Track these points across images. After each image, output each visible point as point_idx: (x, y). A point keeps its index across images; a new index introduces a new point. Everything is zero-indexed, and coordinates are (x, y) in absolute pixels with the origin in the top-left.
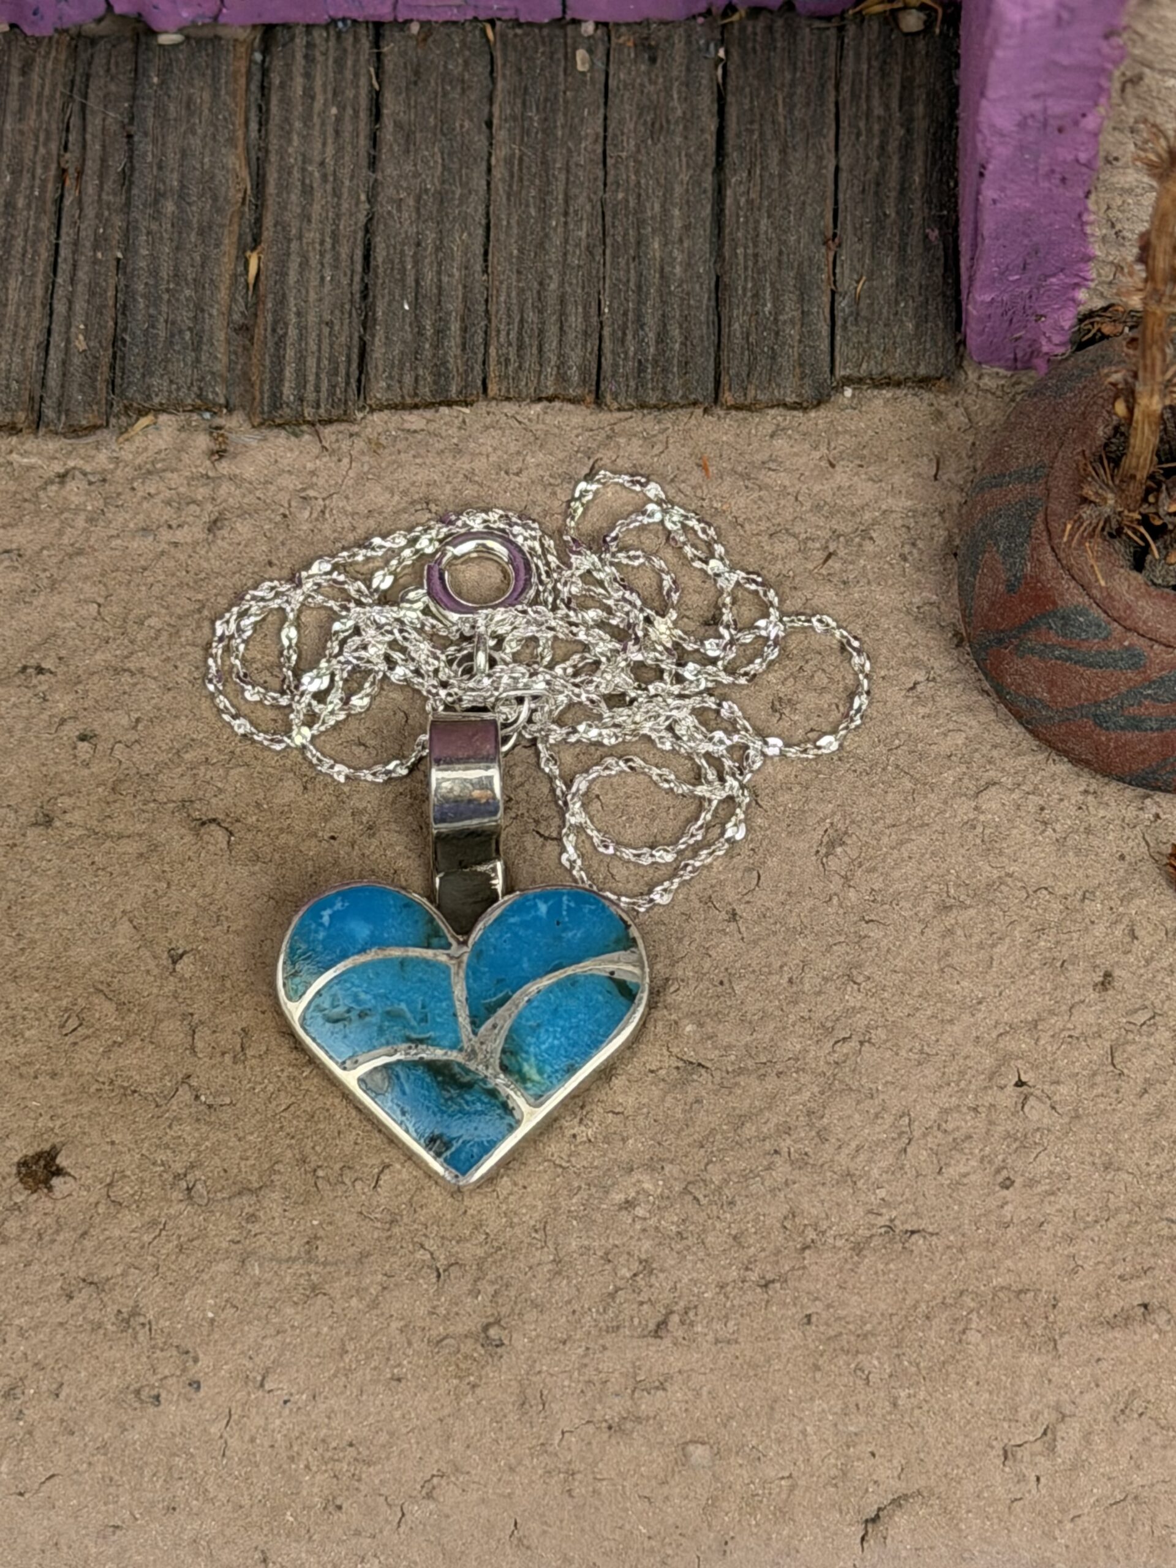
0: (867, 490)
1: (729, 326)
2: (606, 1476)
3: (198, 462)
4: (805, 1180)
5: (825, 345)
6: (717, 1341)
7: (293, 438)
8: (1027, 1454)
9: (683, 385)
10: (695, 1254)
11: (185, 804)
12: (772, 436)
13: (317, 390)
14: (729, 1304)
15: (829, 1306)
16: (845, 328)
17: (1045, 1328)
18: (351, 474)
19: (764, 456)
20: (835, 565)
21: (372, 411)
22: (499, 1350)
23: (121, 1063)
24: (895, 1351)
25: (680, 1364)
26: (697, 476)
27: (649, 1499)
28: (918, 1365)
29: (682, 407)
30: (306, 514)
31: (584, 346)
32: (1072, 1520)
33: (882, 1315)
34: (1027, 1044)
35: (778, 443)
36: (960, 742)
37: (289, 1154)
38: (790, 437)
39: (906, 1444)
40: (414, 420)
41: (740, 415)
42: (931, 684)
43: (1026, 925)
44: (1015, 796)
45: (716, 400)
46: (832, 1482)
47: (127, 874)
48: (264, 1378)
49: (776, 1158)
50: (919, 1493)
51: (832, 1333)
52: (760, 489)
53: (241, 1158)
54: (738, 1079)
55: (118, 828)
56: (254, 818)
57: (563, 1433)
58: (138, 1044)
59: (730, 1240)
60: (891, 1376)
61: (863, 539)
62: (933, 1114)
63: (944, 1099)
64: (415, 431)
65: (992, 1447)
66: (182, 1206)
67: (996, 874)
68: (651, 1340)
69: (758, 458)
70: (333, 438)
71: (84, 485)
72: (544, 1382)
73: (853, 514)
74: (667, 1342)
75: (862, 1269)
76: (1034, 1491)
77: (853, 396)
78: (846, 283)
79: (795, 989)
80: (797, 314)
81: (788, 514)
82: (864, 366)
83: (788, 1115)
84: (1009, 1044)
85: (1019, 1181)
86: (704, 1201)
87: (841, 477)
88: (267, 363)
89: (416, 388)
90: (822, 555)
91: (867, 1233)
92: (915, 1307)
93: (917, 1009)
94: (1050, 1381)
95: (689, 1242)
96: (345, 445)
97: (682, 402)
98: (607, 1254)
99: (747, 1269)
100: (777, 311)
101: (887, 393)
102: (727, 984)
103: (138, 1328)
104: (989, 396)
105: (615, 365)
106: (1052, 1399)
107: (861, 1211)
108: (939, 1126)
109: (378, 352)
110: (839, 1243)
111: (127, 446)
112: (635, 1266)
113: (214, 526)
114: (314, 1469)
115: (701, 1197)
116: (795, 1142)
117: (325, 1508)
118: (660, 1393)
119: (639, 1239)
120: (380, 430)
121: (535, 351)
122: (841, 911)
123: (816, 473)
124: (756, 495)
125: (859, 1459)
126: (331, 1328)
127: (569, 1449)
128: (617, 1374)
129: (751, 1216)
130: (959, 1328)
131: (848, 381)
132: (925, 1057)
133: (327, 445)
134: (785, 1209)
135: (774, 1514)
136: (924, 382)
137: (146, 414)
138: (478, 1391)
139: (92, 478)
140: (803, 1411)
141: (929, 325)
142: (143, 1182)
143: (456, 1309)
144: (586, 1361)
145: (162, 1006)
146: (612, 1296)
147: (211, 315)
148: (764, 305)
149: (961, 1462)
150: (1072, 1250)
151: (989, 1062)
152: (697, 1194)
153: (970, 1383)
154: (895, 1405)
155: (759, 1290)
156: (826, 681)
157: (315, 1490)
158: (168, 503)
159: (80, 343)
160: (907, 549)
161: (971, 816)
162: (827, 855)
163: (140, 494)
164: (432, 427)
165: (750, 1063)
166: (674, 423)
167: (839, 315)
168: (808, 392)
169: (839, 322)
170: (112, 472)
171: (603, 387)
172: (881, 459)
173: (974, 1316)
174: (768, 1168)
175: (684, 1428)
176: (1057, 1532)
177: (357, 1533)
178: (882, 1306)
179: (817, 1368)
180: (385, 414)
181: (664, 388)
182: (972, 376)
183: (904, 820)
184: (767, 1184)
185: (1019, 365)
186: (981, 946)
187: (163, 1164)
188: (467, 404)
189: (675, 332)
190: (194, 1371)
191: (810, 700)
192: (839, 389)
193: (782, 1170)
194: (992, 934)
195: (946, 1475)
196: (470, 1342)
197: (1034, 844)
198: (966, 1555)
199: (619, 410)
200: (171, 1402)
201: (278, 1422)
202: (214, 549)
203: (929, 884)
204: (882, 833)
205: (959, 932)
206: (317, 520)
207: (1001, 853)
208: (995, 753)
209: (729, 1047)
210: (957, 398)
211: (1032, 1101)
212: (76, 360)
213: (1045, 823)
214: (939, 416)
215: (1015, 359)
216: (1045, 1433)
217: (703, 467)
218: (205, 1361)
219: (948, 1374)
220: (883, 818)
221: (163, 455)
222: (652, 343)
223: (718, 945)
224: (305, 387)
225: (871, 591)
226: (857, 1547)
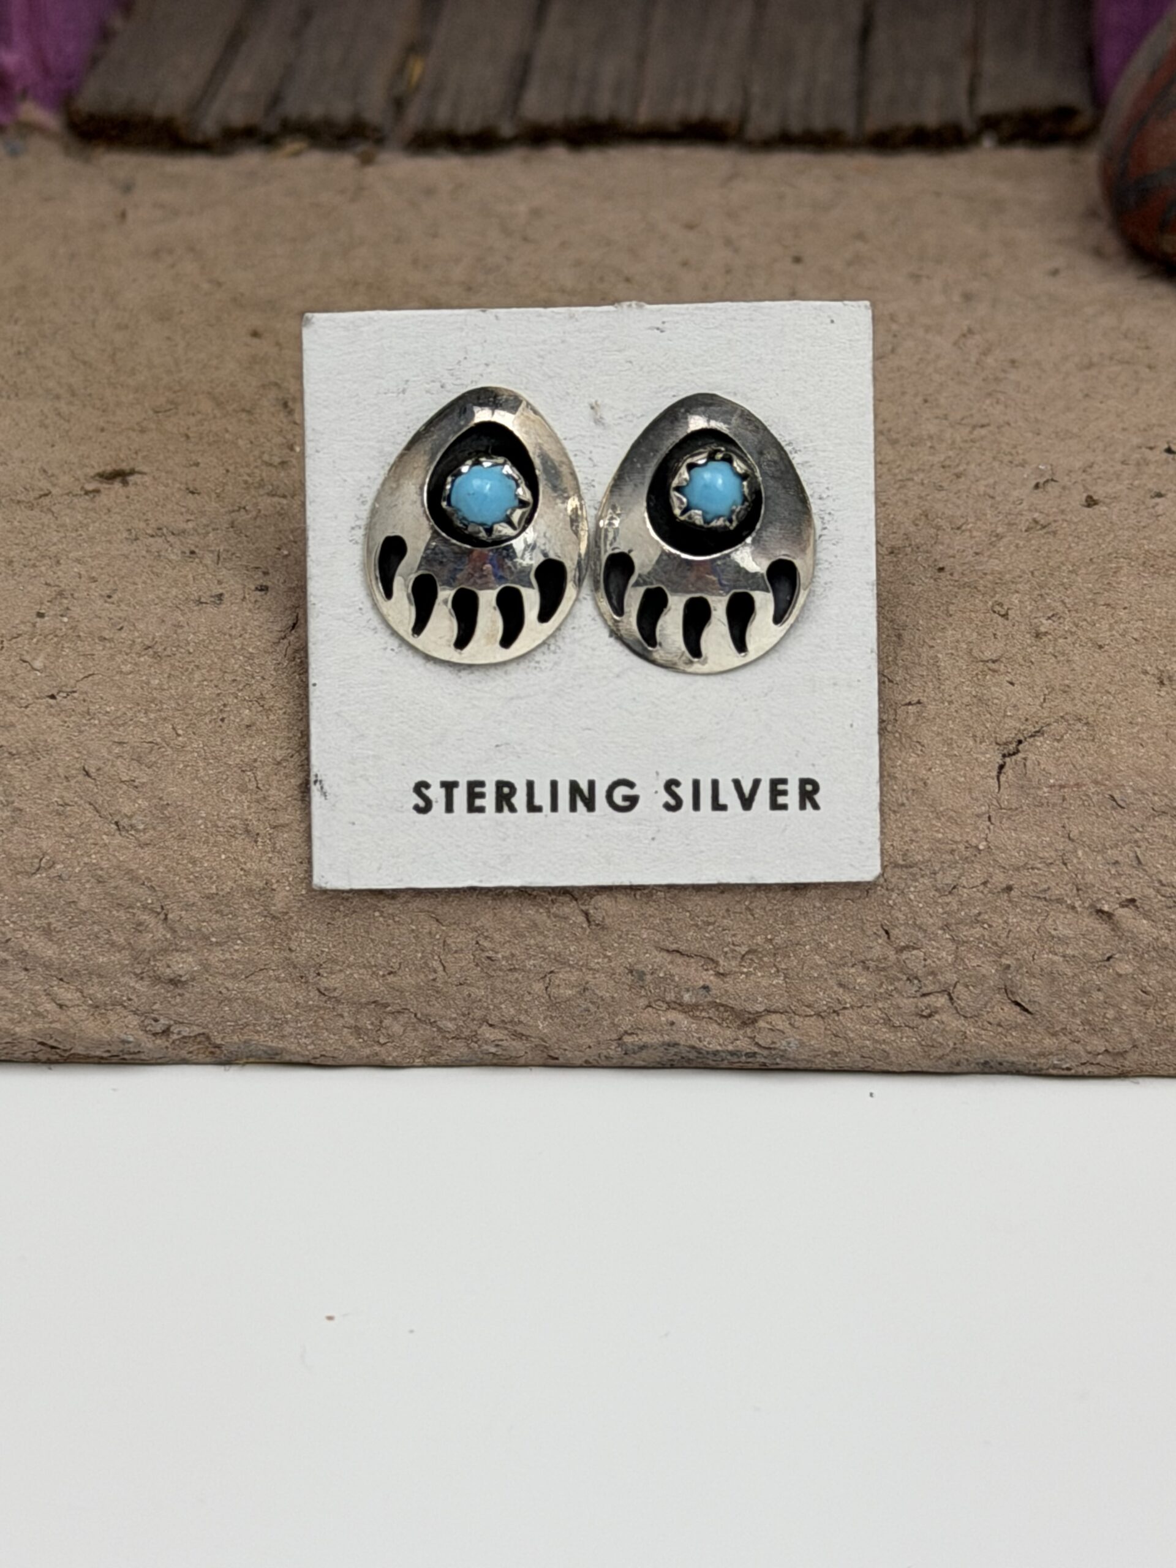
3: (345, 169)
33: (1023, 571)
39: (1049, 672)
50: (1064, 719)
109: (531, 97)
131: (987, 124)
135: (899, 740)
140: (934, 639)
172: (1023, 176)
178: (1023, 566)
195: (1094, 702)
226: (993, 782)
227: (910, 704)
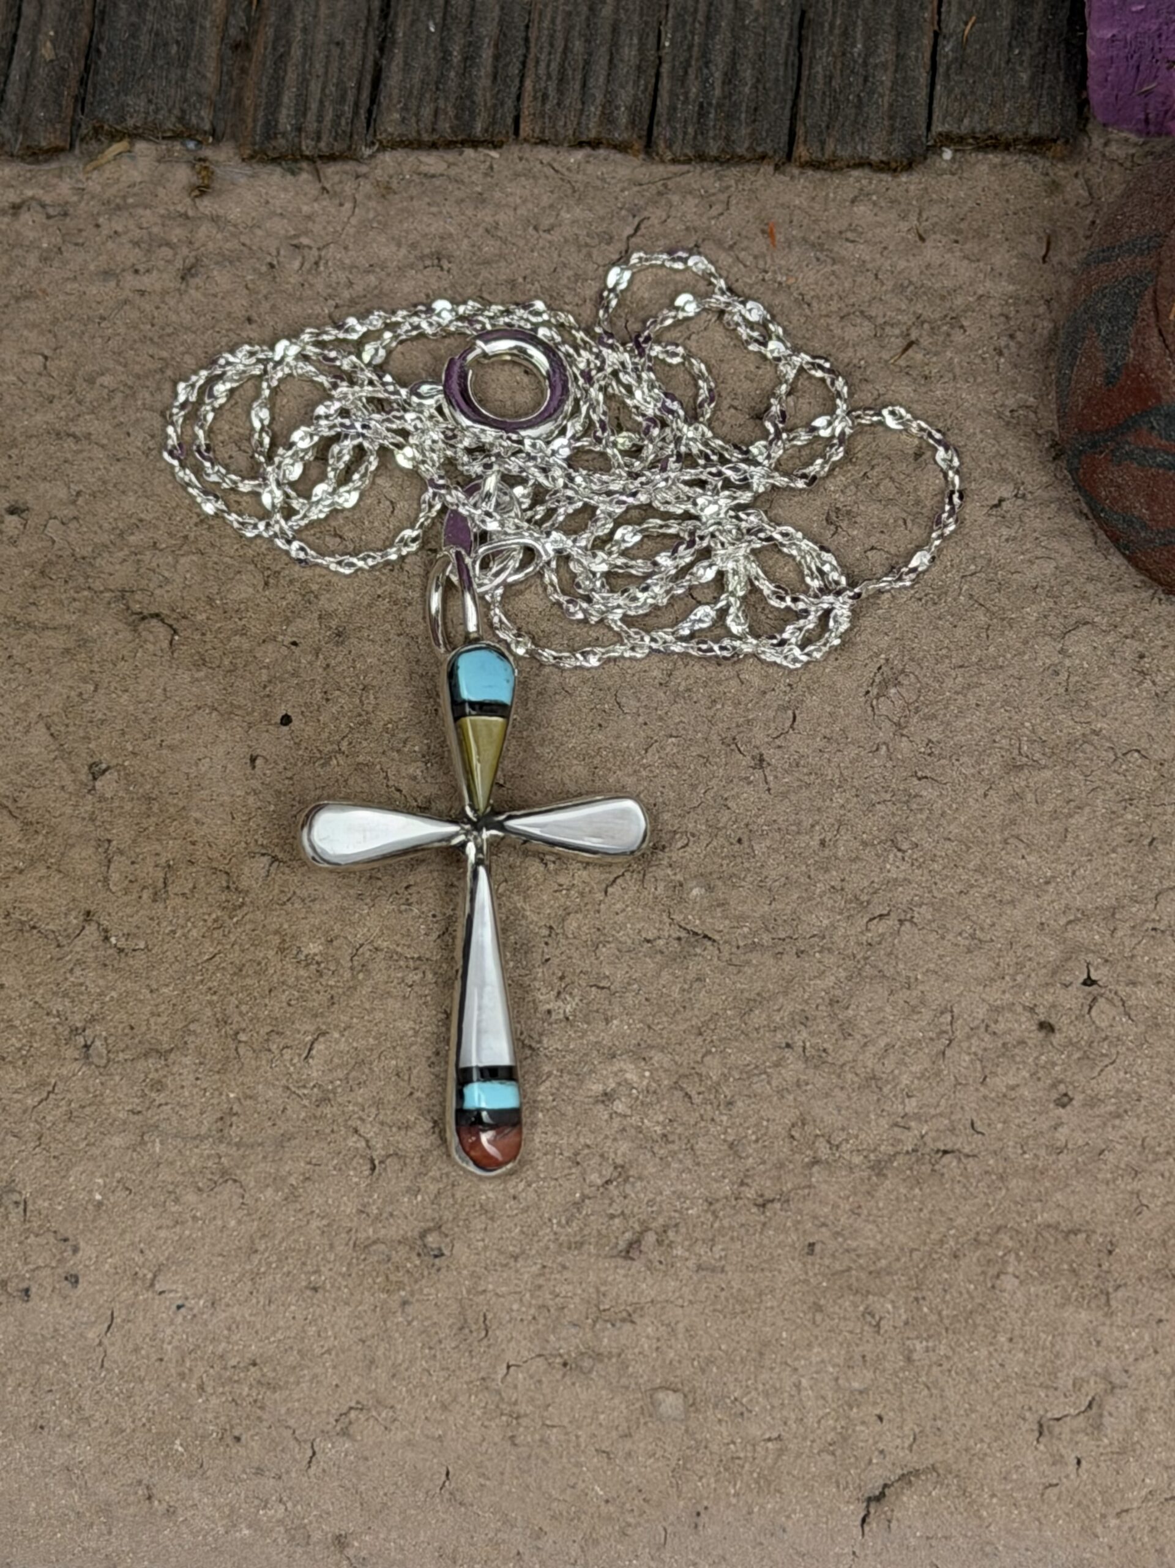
0: (964, 271)
1: (810, 67)
2: (556, 1421)
3: (176, 199)
4: (820, 1080)
5: (922, 95)
6: (699, 1268)
7: (289, 177)
8: (1067, 1430)
9: (752, 134)
10: (681, 1161)
11: (123, 594)
12: (853, 201)
13: (320, 119)
14: (716, 1225)
15: (837, 1234)
16: (947, 76)
17: (1097, 1278)
18: (354, 221)
19: (843, 224)
20: (916, 355)
21: (383, 148)
22: (437, 1261)
23: (21, 893)
24: (913, 1294)
25: (653, 1293)
26: (760, 244)
27: (608, 1453)
28: (940, 1313)
29: (749, 161)
30: (296, 264)
31: (636, 83)
32: (1118, 1515)
33: (902, 1249)
34: (1102, 936)
35: (861, 209)
36: (1048, 572)
37: (208, 1012)
38: (875, 204)
39: (920, 1409)
40: (432, 162)
41: (818, 175)
42: (1020, 502)
43: (1110, 793)
44: (1110, 639)
45: (789, 157)
46: (829, 1448)
47: (48, 671)
48: (155, 1276)
49: (788, 1053)
50: (934, 1468)
51: (838, 1266)
52: (834, 262)
53: (153, 1014)
54: (749, 956)
55: (43, 617)
56: (204, 616)
57: (508, 1367)
58: (43, 871)
59: (725, 1147)
60: (906, 1323)
61: (952, 327)
62: (981, 1012)
63: (994, 995)
64: (433, 176)
65: (1024, 1419)
66: (76, 1066)
67: (1079, 730)
68: (620, 1261)
69: (835, 227)
70: (337, 178)
71: (40, 218)
72: (488, 1303)
73: (943, 298)
74: (638, 1265)
75: (881, 1193)
76: (1072, 1476)
77: (953, 160)
78: (951, 24)
79: (827, 852)
80: (891, 57)
81: (865, 295)
82: (966, 121)
83: (806, 1002)
84: (1079, 934)
85: (1079, 1098)
86: (697, 1100)
87: (931, 253)
88: (264, 86)
89: (434, 123)
90: (901, 343)
91: (891, 1151)
92: (942, 1242)
93: (972, 886)
94: (1098, 1343)
95: (675, 1147)
96: (349, 187)
97: (748, 156)
98: (576, 1154)
99: (742, 1184)
100: (870, 51)
101: (994, 158)
102: (746, 844)
103: (11, 1207)
104: (1116, 167)
105: (673, 108)
106: (1100, 1365)
107: (884, 1123)
108: (987, 1026)
109: (393, 78)
110: (857, 1160)
111: (95, 175)
112: (608, 1172)
113: (187, 274)
114: (210, 1390)
115: (693, 1094)
116: (812, 1034)
117: (221, 1439)
118: (628, 1327)
119: (615, 1140)
120: (391, 172)
121: (577, 86)
122: (889, 764)
123: (902, 247)
124: (828, 269)
125: (863, 1423)
126: (239, 1222)
127: (516, 1387)
128: (577, 1300)
129: (753, 1120)
130: (992, 1271)
131: (947, 139)
132: (975, 945)
133: (328, 186)
134: (793, 1115)
135: (757, 1482)
136: (1036, 145)
137: (121, 140)
138: (409, 1309)
139: (51, 211)
140: (797, 1358)
141: (1048, 77)
142: (33, 1034)
143: (389, 1209)
144: (541, 1281)
145: (75, 829)
146: (578, 1205)
147: (202, 27)
148: (854, 45)
149: (988, 1435)
150: (1136, 1185)
151: (1053, 954)
152: (688, 1090)
153: (1002, 1339)
154: (909, 1359)
155: (754, 1210)
156: (894, 491)
157: (210, 1416)
158: (136, 244)
159: (47, 51)
160: (1003, 341)
161: (1056, 659)
162: (878, 697)
163: (105, 232)
164: (453, 172)
165: (766, 938)
166: (737, 182)
167: (942, 62)
168: (896, 149)
169: (941, 70)
170: (75, 205)
171: (655, 133)
172: (981, 235)
173: (1012, 1258)
174: (777, 1065)
175: (654, 1369)
176: (1099, 1530)
177: (259, 1472)
178: (902, 1238)
179: (819, 1308)
180: (400, 154)
181: (727, 138)
182: (1097, 142)
183: (974, 659)
184: (774, 1083)
185: (1152, 128)
186: (1055, 815)
187: (58, 1016)
188: (496, 146)
189: (747, 73)
190: (72, 1263)
191: (874, 510)
192: (935, 149)
193: (794, 1067)
194: (1069, 802)
195: (967, 1450)
196: (403, 1250)
197: (1129, 696)
198: (988, 1549)
199: (674, 161)
200: (42, 1299)
201: (169, 1331)
202: (186, 299)
203: (998, 738)
204: (945, 674)
205: (1030, 796)
206: (309, 271)
207: (1088, 706)
208: (1090, 588)
209: (742, 918)
210: (1076, 169)
211: (1101, 1001)
212: (42, 72)
213: (1142, 673)
214: (1054, 187)
215: (1147, 121)
216: (1090, 1406)
217: (769, 233)
218: (87, 1252)
219: (975, 1326)
220: (949, 657)
221: (136, 189)
222: (718, 84)
223: (738, 796)
224: (305, 115)
225: (957, 389)
226: (856, 1531)
227: (769, 1440)
